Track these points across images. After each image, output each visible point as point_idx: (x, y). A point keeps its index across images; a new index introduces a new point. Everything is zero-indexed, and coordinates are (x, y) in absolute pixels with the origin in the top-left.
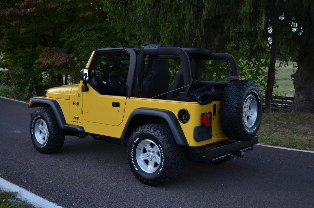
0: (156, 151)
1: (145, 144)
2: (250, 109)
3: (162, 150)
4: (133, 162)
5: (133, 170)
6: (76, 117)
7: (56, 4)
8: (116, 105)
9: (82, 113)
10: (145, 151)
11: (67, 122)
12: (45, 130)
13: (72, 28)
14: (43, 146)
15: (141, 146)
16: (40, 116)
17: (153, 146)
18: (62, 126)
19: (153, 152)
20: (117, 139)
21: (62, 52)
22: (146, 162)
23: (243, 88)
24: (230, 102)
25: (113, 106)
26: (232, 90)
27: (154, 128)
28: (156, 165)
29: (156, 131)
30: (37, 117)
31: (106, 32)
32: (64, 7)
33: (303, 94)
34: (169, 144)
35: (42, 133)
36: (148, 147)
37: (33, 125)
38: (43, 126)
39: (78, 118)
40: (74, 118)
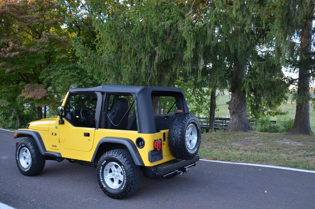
0: (120, 171)
1: (110, 166)
2: (191, 134)
3: (124, 170)
4: (102, 181)
5: (102, 187)
6: (54, 145)
7: (36, 49)
8: (87, 135)
9: (59, 142)
10: (111, 171)
11: (47, 149)
12: (28, 156)
13: (50, 67)
14: (27, 170)
15: (107, 167)
16: (24, 145)
17: (117, 167)
18: (43, 153)
19: (118, 172)
20: (89, 162)
21: (42, 88)
22: (112, 180)
23: (185, 120)
24: (176, 130)
25: (85, 136)
26: (177, 121)
27: (118, 153)
28: (120, 182)
29: (119, 155)
30: (21, 146)
31: (79, 71)
32: (43, 51)
33: (236, 117)
34: (129, 165)
35: (26, 159)
36: (113, 168)
37: (18, 153)
38: (27, 153)
39: (56, 146)
40: (52, 146)
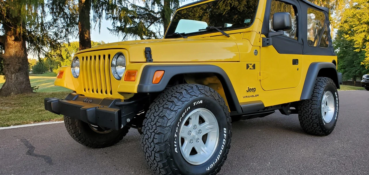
3: (337, 97)
4: (322, 118)
6: (251, 88)
8: (295, 62)
9: (260, 80)
14: (212, 165)
30: (192, 106)
37: (177, 131)
38: (190, 125)
39: (255, 88)
40: (248, 92)
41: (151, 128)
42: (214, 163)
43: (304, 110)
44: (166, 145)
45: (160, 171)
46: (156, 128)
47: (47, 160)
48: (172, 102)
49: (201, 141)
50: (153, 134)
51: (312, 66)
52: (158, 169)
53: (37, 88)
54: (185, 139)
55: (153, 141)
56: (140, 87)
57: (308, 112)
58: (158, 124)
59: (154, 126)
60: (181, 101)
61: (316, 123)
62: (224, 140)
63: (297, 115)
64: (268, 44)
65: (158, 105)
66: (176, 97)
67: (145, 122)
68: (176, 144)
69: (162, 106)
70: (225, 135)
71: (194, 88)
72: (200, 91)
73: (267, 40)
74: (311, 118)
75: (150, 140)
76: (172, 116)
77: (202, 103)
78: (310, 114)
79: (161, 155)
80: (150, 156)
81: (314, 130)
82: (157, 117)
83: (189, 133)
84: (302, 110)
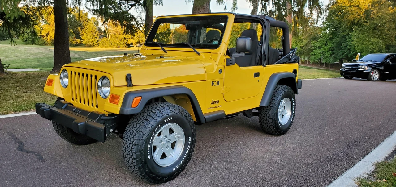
0: (284, 106)
4: (278, 121)
6: (215, 101)
8: (257, 75)
14: (177, 166)
30: (163, 122)
37: (150, 143)
38: (162, 136)
39: (218, 101)
40: (212, 104)
41: (130, 140)
42: (179, 165)
43: (263, 114)
44: (141, 153)
45: (136, 172)
46: (134, 141)
47: (38, 157)
48: (147, 120)
49: (170, 147)
50: (131, 145)
51: (273, 76)
52: (134, 171)
53: (8, 66)
54: (157, 147)
55: (131, 150)
56: (121, 110)
57: (266, 116)
58: (135, 138)
59: (132, 139)
60: (155, 119)
61: (272, 125)
62: (189, 146)
63: (258, 117)
64: (231, 64)
65: (136, 122)
66: (150, 116)
67: (126, 135)
68: (149, 152)
69: (139, 123)
70: (190, 142)
71: (165, 108)
72: (170, 110)
73: (231, 60)
74: (268, 121)
75: (129, 149)
76: (147, 131)
77: (171, 119)
78: (268, 118)
79: (137, 161)
80: (129, 161)
81: (271, 131)
82: (135, 132)
83: (161, 142)
84: (262, 114)
